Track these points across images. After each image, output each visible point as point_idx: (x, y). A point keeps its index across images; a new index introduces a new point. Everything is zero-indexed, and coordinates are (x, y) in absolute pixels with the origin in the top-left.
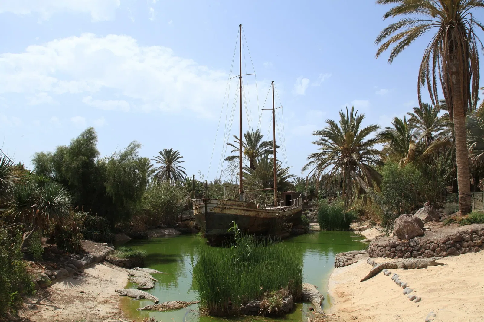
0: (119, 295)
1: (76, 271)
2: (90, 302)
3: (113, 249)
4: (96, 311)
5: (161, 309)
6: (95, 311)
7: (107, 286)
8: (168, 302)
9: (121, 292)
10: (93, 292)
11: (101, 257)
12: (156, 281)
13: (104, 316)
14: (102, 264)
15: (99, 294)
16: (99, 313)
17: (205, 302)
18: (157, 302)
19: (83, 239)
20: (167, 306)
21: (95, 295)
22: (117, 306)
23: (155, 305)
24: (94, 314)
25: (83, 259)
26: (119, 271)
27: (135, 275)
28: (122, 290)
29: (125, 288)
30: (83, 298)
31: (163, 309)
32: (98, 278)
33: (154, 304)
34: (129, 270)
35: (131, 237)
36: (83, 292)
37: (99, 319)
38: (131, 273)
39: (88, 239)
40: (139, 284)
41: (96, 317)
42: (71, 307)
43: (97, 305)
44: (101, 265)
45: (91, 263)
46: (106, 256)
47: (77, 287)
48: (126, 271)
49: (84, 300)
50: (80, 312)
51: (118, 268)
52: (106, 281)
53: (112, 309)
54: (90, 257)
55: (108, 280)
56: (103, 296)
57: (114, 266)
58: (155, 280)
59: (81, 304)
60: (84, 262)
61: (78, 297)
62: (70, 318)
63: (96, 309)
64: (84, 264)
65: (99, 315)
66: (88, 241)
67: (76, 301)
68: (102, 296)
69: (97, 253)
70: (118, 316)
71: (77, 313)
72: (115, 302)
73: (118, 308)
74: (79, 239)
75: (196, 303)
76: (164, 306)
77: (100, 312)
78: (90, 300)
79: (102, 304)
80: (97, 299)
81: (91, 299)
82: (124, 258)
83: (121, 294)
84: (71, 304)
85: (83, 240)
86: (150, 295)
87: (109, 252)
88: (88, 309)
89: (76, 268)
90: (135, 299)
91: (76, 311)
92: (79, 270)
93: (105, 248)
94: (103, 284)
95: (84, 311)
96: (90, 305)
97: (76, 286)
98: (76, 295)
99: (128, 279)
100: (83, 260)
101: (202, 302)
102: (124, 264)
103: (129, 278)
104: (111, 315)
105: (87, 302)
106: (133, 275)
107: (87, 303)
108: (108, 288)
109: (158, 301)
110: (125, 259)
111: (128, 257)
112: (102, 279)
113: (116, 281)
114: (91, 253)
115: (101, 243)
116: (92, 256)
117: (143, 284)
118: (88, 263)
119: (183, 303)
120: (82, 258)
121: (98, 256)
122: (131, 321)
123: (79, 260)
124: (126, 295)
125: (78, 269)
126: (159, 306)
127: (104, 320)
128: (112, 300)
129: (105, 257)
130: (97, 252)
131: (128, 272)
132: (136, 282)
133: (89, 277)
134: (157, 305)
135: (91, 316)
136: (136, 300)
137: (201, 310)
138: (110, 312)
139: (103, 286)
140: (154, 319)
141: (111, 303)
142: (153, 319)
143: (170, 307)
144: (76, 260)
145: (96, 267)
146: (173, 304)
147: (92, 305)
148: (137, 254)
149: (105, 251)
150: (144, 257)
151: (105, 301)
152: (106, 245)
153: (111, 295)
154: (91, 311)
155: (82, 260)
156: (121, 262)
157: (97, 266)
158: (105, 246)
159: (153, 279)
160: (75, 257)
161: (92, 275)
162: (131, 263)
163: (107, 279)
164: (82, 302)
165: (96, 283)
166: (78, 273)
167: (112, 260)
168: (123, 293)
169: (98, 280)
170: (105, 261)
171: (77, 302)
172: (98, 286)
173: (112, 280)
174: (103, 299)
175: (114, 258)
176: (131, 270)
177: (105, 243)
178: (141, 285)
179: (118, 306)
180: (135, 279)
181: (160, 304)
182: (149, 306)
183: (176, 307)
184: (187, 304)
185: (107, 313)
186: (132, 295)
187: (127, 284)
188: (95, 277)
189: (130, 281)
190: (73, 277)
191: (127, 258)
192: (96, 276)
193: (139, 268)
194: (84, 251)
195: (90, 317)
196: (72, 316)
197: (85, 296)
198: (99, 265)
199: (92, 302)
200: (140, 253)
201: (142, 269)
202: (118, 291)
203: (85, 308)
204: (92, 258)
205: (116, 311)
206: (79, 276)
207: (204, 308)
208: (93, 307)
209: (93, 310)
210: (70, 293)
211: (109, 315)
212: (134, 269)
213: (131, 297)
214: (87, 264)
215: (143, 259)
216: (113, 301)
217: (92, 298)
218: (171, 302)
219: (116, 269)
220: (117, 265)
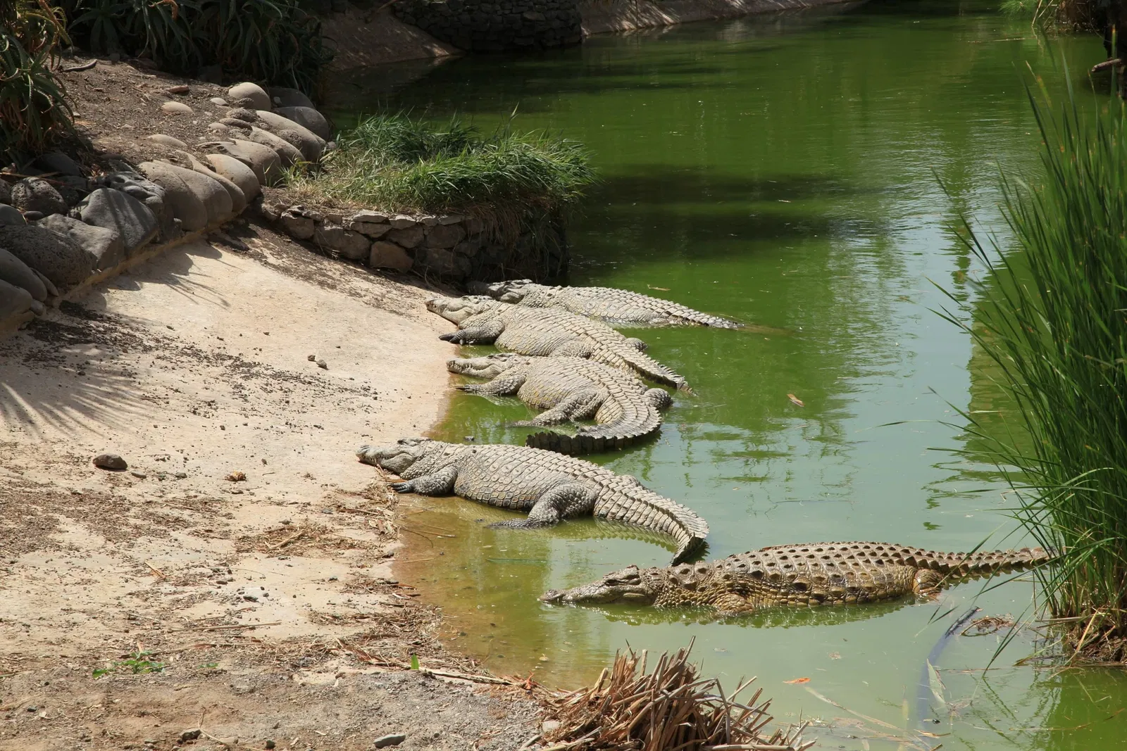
0: (397, 489)
1: (40, 306)
2: (174, 534)
3: (313, 137)
4: (228, 605)
5: (734, 600)
6: (225, 599)
7: (295, 418)
8: (786, 552)
9: (410, 463)
10: (191, 464)
11: (221, 194)
12: (672, 385)
13: (293, 641)
14: (240, 250)
15: (242, 478)
16: (252, 615)
17: (1099, 552)
18: (696, 550)
19: (61, 50)
20: (775, 577)
21: (209, 487)
22: (382, 571)
23: (683, 566)
24: (215, 621)
25: (84, 211)
26: (378, 303)
27: (502, 340)
28: (414, 450)
29: (432, 437)
30: (121, 505)
31: (750, 600)
32: (220, 357)
33: (676, 563)
34: (455, 302)
35: (444, 40)
36: (112, 465)
37: (261, 660)
38: (472, 326)
39: (103, 54)
40: (543, 408)
41: (236, 643)
42: (39, 574)
43: (234, 561)
44: (228, 256)
45: (154, 242)
46: (266, 190)
47: (63, 424)
48: (430, 306)
49: (132, 521)
50: (113, 611)
51: (372, 287)
52: (286, 385)
53: (349, 588)
54: (141, 195)
55: (297, 378)
56: (273, 492)
57: (334, 269)
58: (670, 377)
59: (111, 546)
60: (98, 237)
61: (80, 497)
62: (42, 650)
63: (228, 589)
64: (96, 248)
65: (258, 634)
66: (105, 66)
67: (71, 528)
68: (261, 495)
69: (189, 166)
70: (402, 644)
71: (92, 615)
72: (371, 537)
73: (395, 586)
74: (29, 42)
75: (1019, 566)
76: (758, 575)
77: (265, 612)
78: (177, 520)
79: (271, 553)
80: (229, 516)
81: (186, 515)
82: (404, 200)
83: (407, 484)
84: (32, 548)
85: (68, 57)
86: (639, 493)
87: (284, 158)
88: (166, 587)
89: (39, 281)
90: (518, 520)
91: (78, 598)
92: (67, 297)
93: (245, 124)
94: (263, 407)
95: (137, 601)
96: (177, 561)
97: (57, 418)
98: (62, 485)
99: (454, 370)
100: (89, 221)
101: (1076, 554)
102: (409, 252)
103: (461, 361)
104: (350, 631)
105: (154, 533)
106: (486, 342)
107: (157, 543)
108: (306, 437)
109: (699, 535)
110: (418, 217)
111: (441, 200)
112: (250, 365)
113: (359, 383)
114: (144, 166)
115: (216, 88)
116: (155, 193)
117: (575, 405)
118: (131, 242)
119: (911, 561)
120: (78, 200)
121: (199, 190)
122: (506, 678)
123: (54, 220)
124: (447, 491)
125: (55, 291)
126: (718, 577)
127: (295, 667)
128: (341, 521)
129: (257, 198)
130: (191, 157)
131: (448, 313)
132: (514, 393)
133: (147, 349)
134: (699, 565)
135: (196, 635)
136: (530, 525)
137: (1072, 624)
138: (339, 611)
139: (266, 422)
140: (691, 662)
141: (341, 543)
142: (680, 668)
143: (801, 587)
144: (33, 218)
145: (191, 277)
146: (824, 564)
147: (194, 556)
148: (510, 170)
149: (249, 147)
150: (566, 196)
151: (291, 529)
152: (251, 102)
153: (330, 490)
154: (191, 602)
155: (78, 217)
156: (383, 238)
157: (201, 265)
158: (247, 105)
159: (652, 367)
160: (19, 191)
161: (169, 333)
162: (464, 246)
163: (292, 369)
164: (111, 533)
165: (205, 395)
166: (57, 317)
167: (317, 223)
168: (427, 472)
169: (221, 370)
170: (260, 231)
171: (73, 532)
172: (221, 417)
173: (331, 374)
174: (274, 518)
175: (330, 204)
176: (472, 302)
177: (246, 87)
178: (555, 413)
179: (393, 567)
180: (506, 370)
181: (718, 564)
182: (632, 571)
183: (853, 589)
184: (944, 570)
185: (316, 618)
186: (498, 493)
187: (446, 405)
188: (196, 354)
189: (472, 385)
190: (25, 350)
191: (429, 209)
192: (205, 346)
193: (530, 288)
194: (89, 147)
195: (190, 646)
196: (52, 635)
197: (136, 492)
198: (217, 256)
199: (192, 539)
200: (535, 166)
201: (556, 291)
202: (379, 456)
203: (146, 583)
204: (152, 206)
205: (379, 610)
206: (72, 342)
207: (1097, 603)
208: (207, 571)
209: (203, 597)
210: (16, 469)
211: (332, 634)
212: (496, 296)
213: (490, 505)
214: (117, 249)
215: (555, 214)
216: (349, 534)
217: (188, 504)
218: (812, 550)
219: (354, 294)
220: (356, 262)
